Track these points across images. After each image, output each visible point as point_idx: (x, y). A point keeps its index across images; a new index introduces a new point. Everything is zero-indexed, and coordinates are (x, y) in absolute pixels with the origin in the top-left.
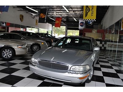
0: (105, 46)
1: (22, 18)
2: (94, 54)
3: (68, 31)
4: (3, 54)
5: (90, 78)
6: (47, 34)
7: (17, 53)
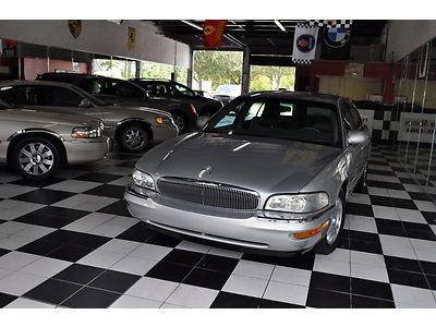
0: (393, 126)
2: (348, 157)
3: (253, 68)
4: (21, 160)
5: (330, 239)
6: (173, 83)
7: (71, 158)
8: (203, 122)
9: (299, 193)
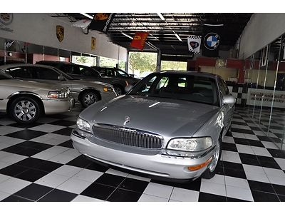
0: (244, 96)
1: (60, 32)
2: (223, 114)
4: (16, 111)
5: (211, 168)
6: (116, 69)
7: (47, 110)
8: (129, 89)
9: (192, 138)
